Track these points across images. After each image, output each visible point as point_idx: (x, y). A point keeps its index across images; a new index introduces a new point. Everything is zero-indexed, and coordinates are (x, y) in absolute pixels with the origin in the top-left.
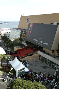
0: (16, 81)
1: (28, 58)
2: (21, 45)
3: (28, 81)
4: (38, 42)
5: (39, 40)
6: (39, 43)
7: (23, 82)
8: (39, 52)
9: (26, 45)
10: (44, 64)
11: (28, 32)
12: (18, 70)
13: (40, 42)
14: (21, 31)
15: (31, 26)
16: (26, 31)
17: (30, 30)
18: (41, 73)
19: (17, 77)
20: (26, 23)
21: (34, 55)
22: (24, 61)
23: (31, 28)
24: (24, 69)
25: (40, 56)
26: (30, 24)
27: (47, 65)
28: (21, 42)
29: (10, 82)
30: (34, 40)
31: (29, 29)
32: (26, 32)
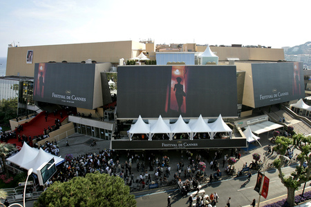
0: (52, 192)
1: (53, 136)
2: (24, 112)
3: (75, 179)
4: (66, 100)
5: (66, 95)
6: (68, 100)
7: (66, 187)
8: (72, 118)
9: (40, 111)
10: (87, 138)
11: (39, 82)
12: (40, 169)
13: (69, 98)
14: (18, 83)
15: (41, 68)
16: (32, 80)
17: (41, 78)
18: (87, 155)
19: (41, 183)
20: (28, 63)
21: (64, 126)
22: (46, 144)
23: (42, 73)
24: (53, 161)
25: (75, 124)
26: (37, 65)
27: (92, 137)
28: (26, 107)
29: (35, 202)
30: (56, 96)
31: (39, 75)
32: (32, 82)
